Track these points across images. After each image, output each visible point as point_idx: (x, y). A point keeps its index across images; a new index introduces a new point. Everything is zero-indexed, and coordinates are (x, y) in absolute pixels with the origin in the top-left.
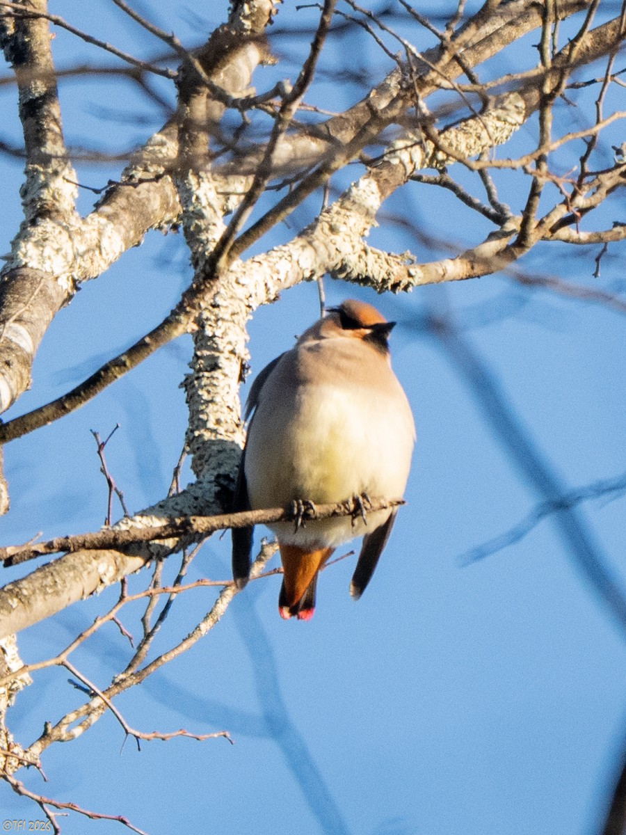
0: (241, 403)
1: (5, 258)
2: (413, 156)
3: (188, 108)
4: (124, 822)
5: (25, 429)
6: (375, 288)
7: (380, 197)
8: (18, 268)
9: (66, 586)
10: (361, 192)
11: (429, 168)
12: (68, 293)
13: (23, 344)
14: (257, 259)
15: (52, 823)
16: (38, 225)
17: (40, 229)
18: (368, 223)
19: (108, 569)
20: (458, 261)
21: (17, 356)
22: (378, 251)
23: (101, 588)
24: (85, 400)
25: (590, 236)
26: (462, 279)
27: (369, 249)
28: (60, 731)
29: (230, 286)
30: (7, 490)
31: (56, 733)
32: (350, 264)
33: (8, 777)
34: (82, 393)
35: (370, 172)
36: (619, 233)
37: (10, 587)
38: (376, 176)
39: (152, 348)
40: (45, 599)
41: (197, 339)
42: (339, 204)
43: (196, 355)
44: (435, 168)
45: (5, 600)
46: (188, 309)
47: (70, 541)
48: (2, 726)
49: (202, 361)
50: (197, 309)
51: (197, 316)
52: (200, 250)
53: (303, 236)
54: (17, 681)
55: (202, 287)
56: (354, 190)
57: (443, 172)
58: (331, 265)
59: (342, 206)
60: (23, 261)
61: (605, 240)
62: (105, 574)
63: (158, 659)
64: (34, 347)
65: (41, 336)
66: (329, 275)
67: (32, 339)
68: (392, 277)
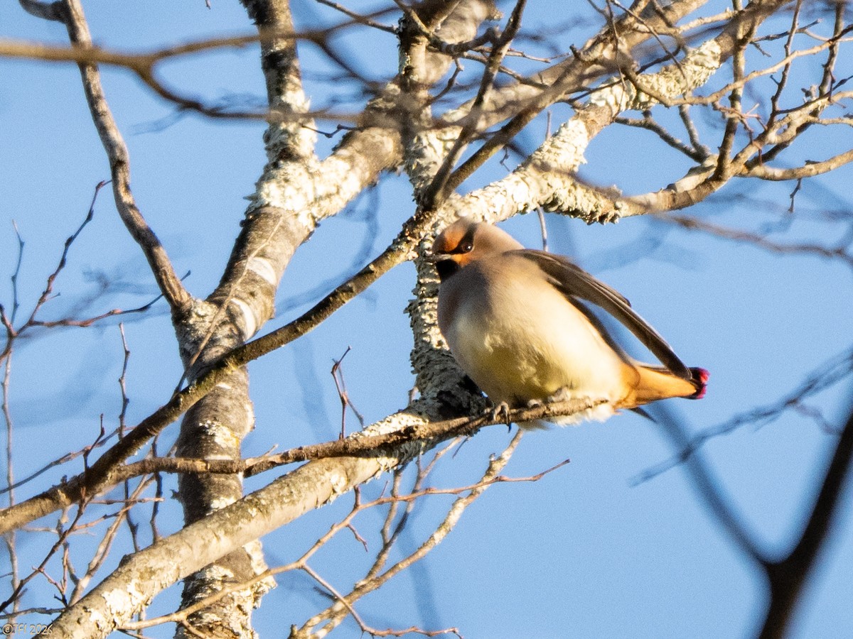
1: (250, 198)
2: (618, 98)
3: (409, 56)
5: (261, 351)
6: (585, 220)
7: (588, 137)
8: (261, 207)
9: (301, 496)
10: (570, 132)
11: (633, 110)
12: (309, 230)
13: (267, 277)
14: (474, 194)
16: (280, 168)
17: (282, 172)
18: (577, 160)
19: (339, 479)
20: (661, 194)
21: (261, 287)
22: (587, 186)
23: (333, 498)
24: (315, 324)
25: (784, 173)
28: (305, 633)
30: (253, 410)
31: (301, 635)
32: (561, 198)
35: (579, 114)
36: (811, 170)
37: (250, 498)
38: (584, 117)
39: (377, 275)
40: (282, 508)
41: (419, 267)
42: (550, 143)
43: (419, 283)
44: (639, 109)
45: (245, 510)
46: (409, 238)
47: (303, 451)
48: (249, 627)
49: (425, 289)
50: (418, 238)
51: (417, 244)
52: (422, 186)
53: (517, 173)
54: (263, 584)
55: (422, 218)
56: (563, 130)
57: (646, 114)
58: (543, 199)
59: (553, 145)
60: (267, 200)
61: (798, 176)
62: (337, 484)
63: (395, 566)
64: (277, 279)
65: (284, 269)
66: (542, 208)
67: (276, 271)
68: (600, 210)
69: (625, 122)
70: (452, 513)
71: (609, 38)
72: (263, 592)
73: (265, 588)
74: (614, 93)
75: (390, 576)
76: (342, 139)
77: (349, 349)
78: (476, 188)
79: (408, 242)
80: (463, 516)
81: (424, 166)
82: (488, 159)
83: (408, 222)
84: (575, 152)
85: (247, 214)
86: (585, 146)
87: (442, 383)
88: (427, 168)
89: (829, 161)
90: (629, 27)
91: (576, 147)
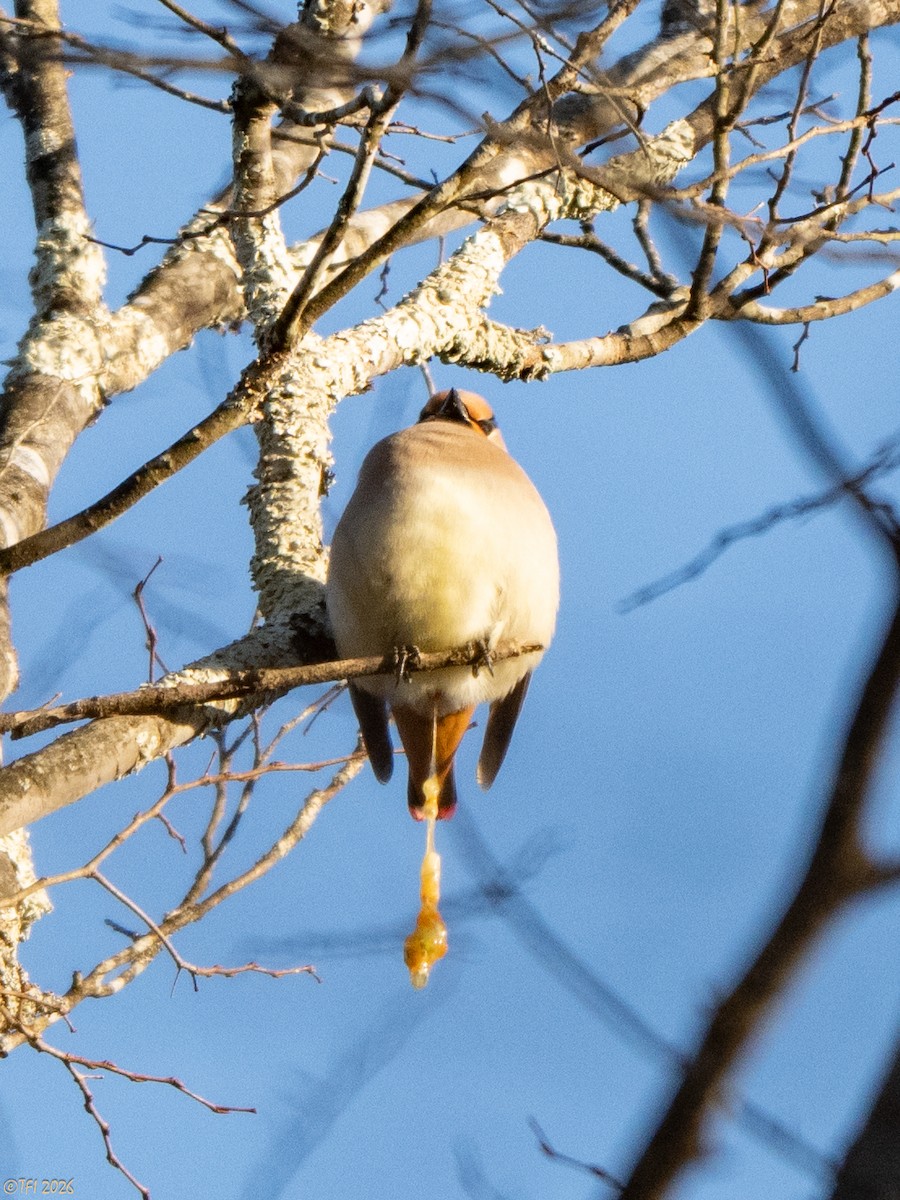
0: (323, 522)
1: (11, 363)
2: (547, 203)
3: (247, 137)
4: (177, 1086)
5: (37, 554)
6: (499, 375)
7: (504, 256)
8: (27, 375)
9: (94, 762)
10: (478, 249)
11: (568, 220)
12: (95, 408)
13: (35, 473)
14: (341, 335)
15: (82, 1088)
16: (53, 320)
17: (55, 325)
18: (489, 290)
19: (149, 739)
20: (609, 339)
21: (27, 488)
22: (503, 326)
23: (140, 766)
24: (115, 514)
25: (785, 314)
26: (614, 364)
27: (490, 324)
28: (93, 983)
29: (307, 370)
30: (18, 658)
31: (88, 985)
32: (465, 343)
33: (24, 1028)
34: (112, 505)
35: (490, 224)
36: (823, 309)
37: (21, 763)
38: (498, 227)
39: (204, 444)
40: (67, 779)
41: (263, 439)
42: (450, 265)
43: (262, 460)
44: (577, 218)
45: (13, 781)
46: (250, 391)
47: (98, 703)
48: (15, 962)
49: (271, 469)
50: (263, 390)
51: (262, 400)
52: (265, 322)
53: (402, 306)
54: (33, 906)
55: (269, 362)
56: (469, 247)
57: (587, 228)
58: (440, 344)
59: (454, 267)
60: (35, 365)
61: (804, 319)
62: (146, 746)
63: (223, 888)
64: (50, 478)
65: (59, 463)
66: (438, 358)
67: (48, 466)
68: (521, 360)
69: (556, 239)
70: (304, 812)
71: (538, 103)
72: (33, 917)
73: (37, 912)
74: (541, 194)
75: (215, 901)
76: (141, 282)
78: (344, 327)
79: (249, 396)
80: (320, 816)
81: (270, 294)
82: (365, 277)
83: (249, 368)
84: (486, 278)
85: (6, 386)
86: (500, 270)
87: (296, 603)
88: (274, 297)
89: (849, 297)
90: (567, 86)
91: (487, 271)
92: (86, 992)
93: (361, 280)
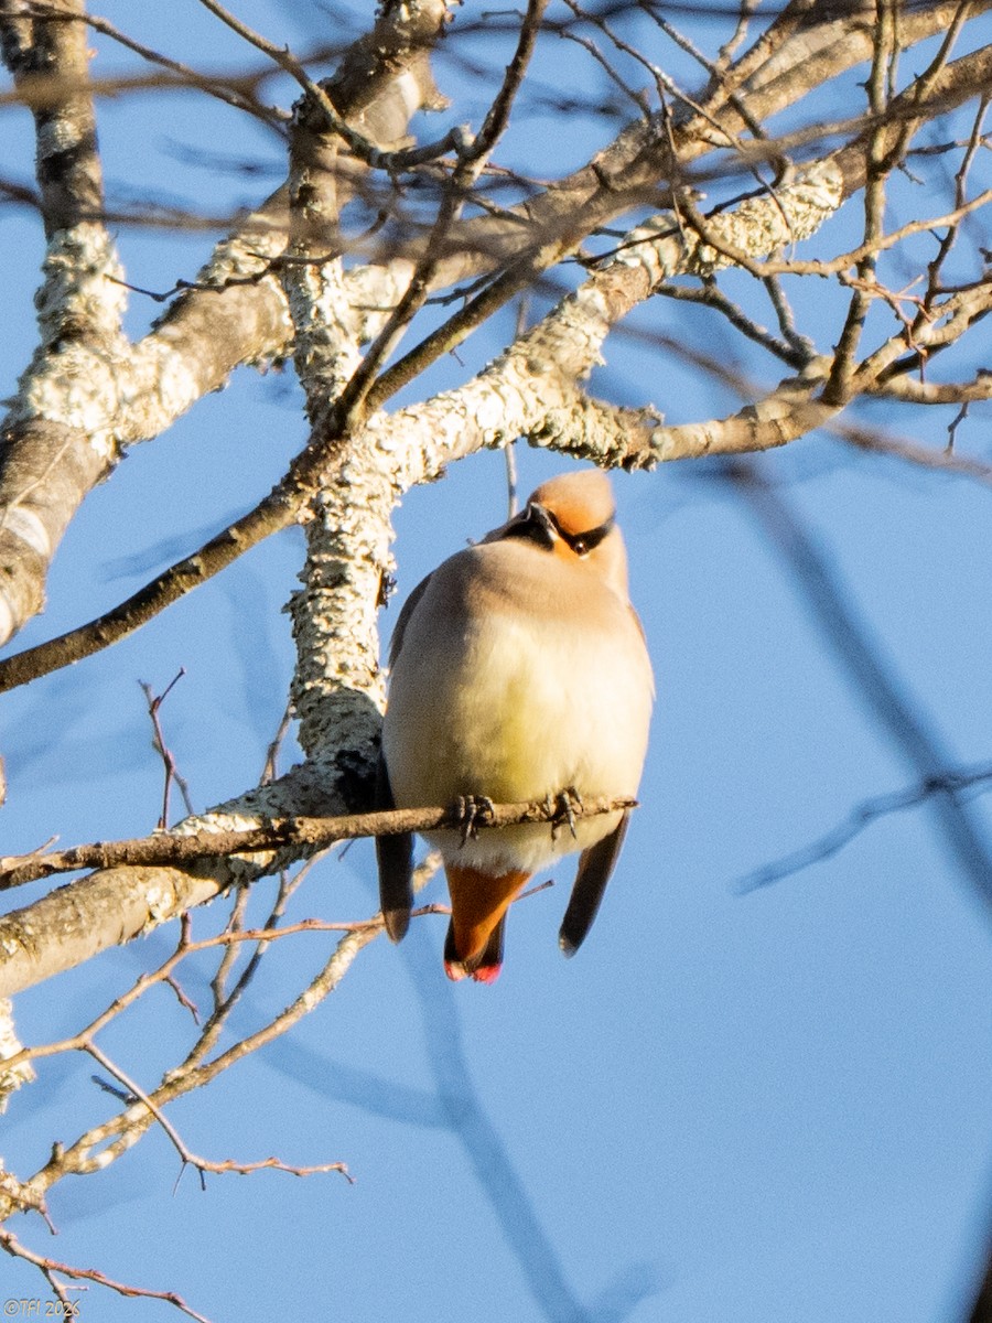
0: (381, 641)
1: (9, 404)
2: (662, 255)
3: (308, 169)
4: (177, 1303)
6: (597, 462)
8: (28, 420)
9: (95, 922)
10: (578, 310)
11: (688, 275)
12: (108, 462)
13: (33, 541)
14: (410, 411)
16: (61, 353)
17: (64, 359)
18: (589, 359)
19: (162, 897)
20: (730, 423)
21: (23, 559)
22: (604, 404)
23: (150, 928)
25: (940, 391)
27: (589, 401)
28: (77, 1157)
29: (367, 452)
31: (70, 1160)
32: (558, 424)
34: (128, 615)
35: (594, 279)
36: (988, 387)
37: (6, 921)
38: (603, 283)
39: (243, 547)
40: (61, 942)
41: (312, 535)
42: (544, 328)
43: (310, 561)
44: (698, 274)
46: (300, 486)
47: (102, 851)
49: (321, 572)
50: (315, 485)
51: (314, 496)
52: (321, 394)
53: (486, 377)
54: (12, 1074)
55: (324, 451)
56: (568, 306)
58: (528, 424)
59: (548, 332)
60: (38, 409)
61: (963, 398)
62: (157, 905)
63: (235, 1047)
64: (51, 546)
65: (63, 529)
66: (525, 439)
67: (48, 532)
68: (625, 446)
69: (670, 292)
70: (336, 958)
72: (11, 1084)
73: (15, 1079)
75: (226, 1063)
76: (168, 308)
77: (182, 673)
78: (415, 402)
79: (298, 491)
80: (355, 963)
81: (327, 358)
83: (300, 458)
84: (587, 345)
86: (603, 336)
88: (333, 364)
91: (588, 337)
92: (66, 1168)
93: (439, 357)
